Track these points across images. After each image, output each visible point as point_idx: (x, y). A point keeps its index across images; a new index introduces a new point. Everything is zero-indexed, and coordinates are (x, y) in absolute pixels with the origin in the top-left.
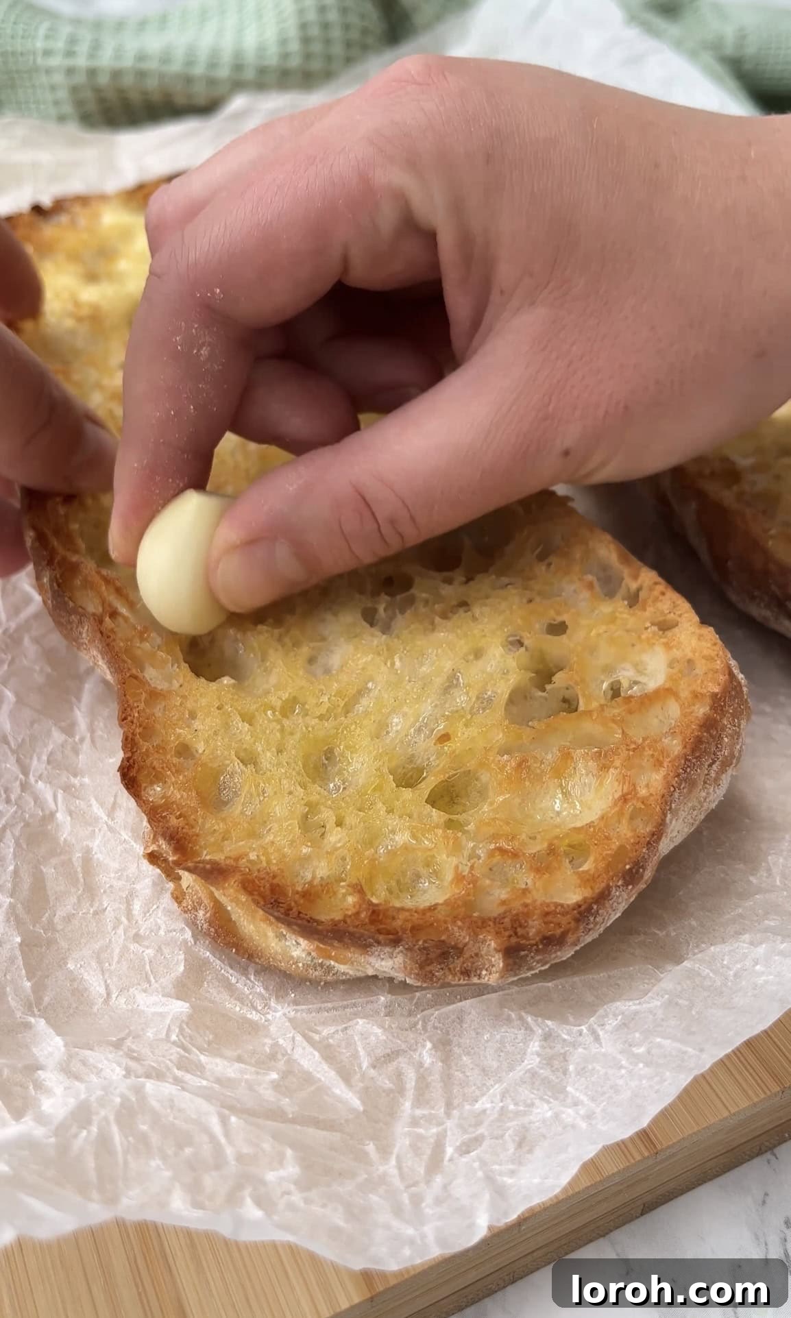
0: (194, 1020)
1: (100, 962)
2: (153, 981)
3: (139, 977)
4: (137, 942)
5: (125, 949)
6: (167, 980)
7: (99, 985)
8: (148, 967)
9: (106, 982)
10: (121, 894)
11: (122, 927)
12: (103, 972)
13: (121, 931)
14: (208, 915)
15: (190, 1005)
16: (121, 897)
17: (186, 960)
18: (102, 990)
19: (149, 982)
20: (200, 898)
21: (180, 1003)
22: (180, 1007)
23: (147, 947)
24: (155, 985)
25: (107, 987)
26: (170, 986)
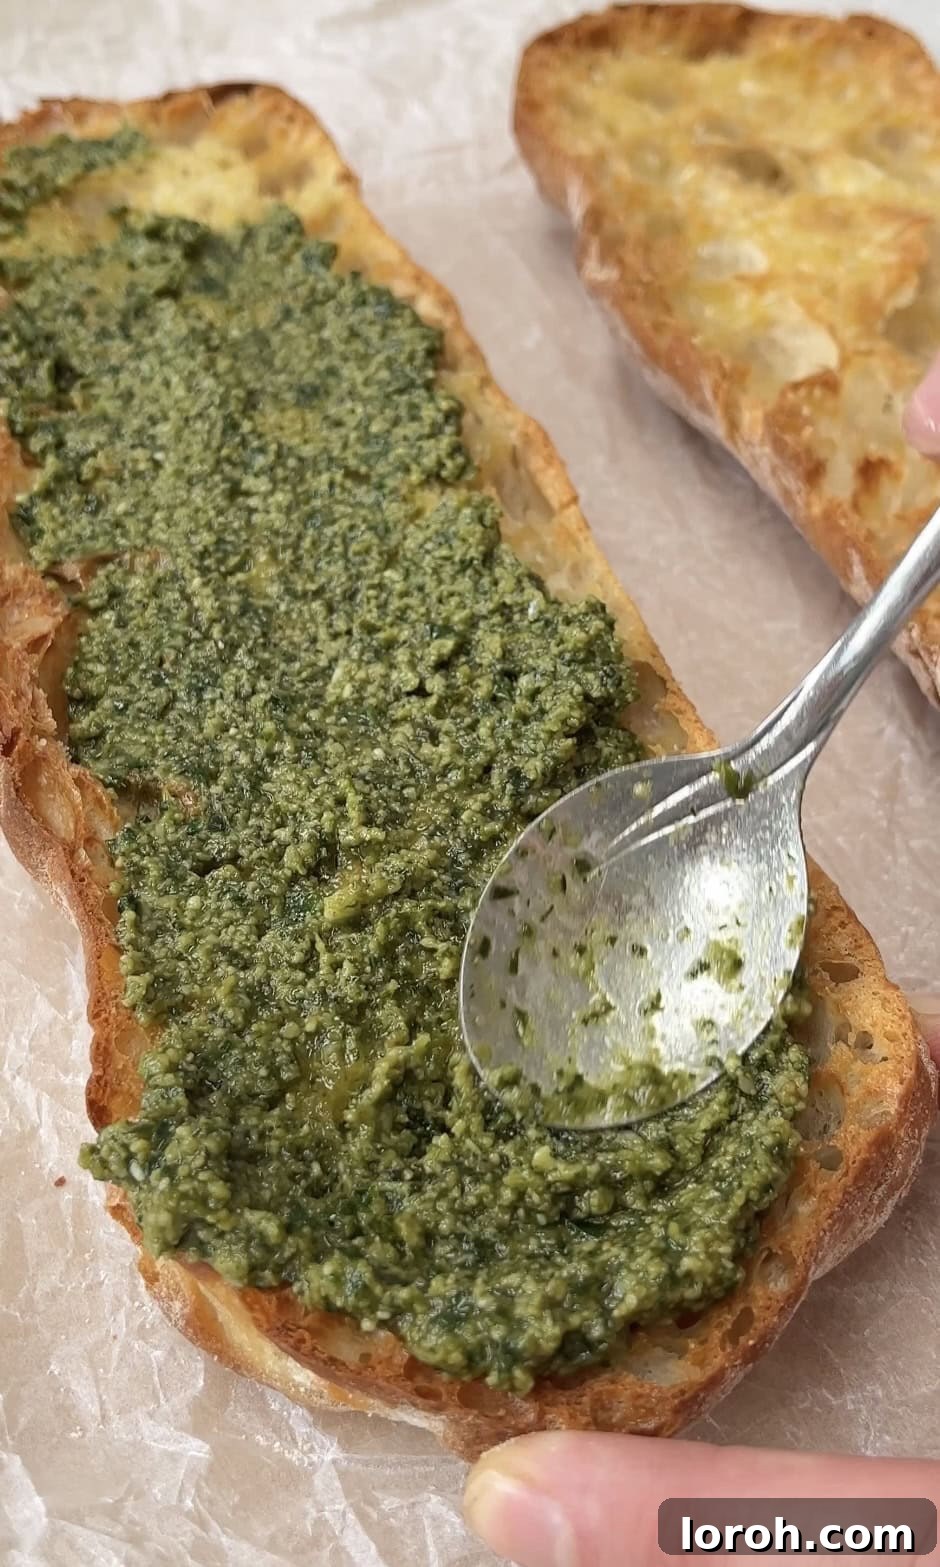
0: (215, 1472)
1: (93, 1366)
2: (162, 1402)
3: (144, 1391)
4: (143, 1338)
5: (127, 1349)
6: (181, 1400)
7: (92, 1402)
8: (156, 1379)
9: (100, 1397)
10: (122, 1260)
11: (123, 1311)
12: (97, 1381)
13: (122, 1317)
14: (186, 1311)
15: (212, 1448)
16: (123, 1266)
17: (206, 1370)
18: (95, 1409)
19: (156, 1399)
20: (177, 1284)
21: (196, 1443)
22: (197, 1449)
23: (156, 1347)
24: (166, 1407)
25: (102, 1403)
26: (186, 1411)
